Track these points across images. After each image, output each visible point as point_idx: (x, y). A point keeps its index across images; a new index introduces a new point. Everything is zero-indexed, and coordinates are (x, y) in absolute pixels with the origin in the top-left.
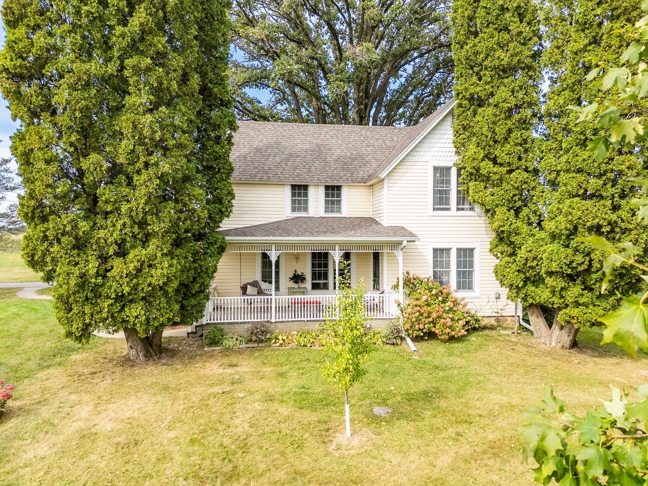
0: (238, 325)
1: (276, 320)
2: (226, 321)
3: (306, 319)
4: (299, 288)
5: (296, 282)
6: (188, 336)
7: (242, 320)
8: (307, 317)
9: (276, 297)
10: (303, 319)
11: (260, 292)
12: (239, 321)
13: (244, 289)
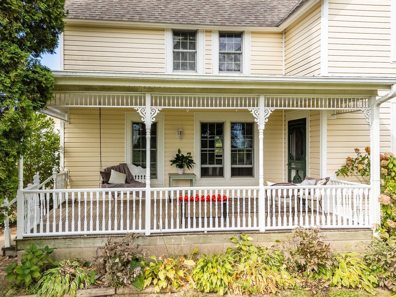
0: (82, 241)
1: (153, 231)
2: (61, 233)
3: (206, 229)
4: (184, 174)
5: (181, 166)
6: (4, 255)
7: (91, 232)
8: (208, 226)
9: (153, 189)
10: (200, 229)
11: (130, 181)
12: (85, 232)
13: (106, 175)
